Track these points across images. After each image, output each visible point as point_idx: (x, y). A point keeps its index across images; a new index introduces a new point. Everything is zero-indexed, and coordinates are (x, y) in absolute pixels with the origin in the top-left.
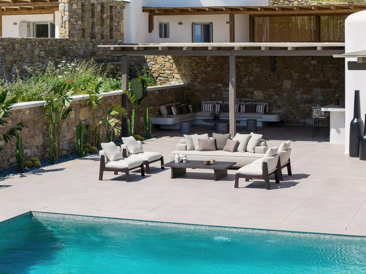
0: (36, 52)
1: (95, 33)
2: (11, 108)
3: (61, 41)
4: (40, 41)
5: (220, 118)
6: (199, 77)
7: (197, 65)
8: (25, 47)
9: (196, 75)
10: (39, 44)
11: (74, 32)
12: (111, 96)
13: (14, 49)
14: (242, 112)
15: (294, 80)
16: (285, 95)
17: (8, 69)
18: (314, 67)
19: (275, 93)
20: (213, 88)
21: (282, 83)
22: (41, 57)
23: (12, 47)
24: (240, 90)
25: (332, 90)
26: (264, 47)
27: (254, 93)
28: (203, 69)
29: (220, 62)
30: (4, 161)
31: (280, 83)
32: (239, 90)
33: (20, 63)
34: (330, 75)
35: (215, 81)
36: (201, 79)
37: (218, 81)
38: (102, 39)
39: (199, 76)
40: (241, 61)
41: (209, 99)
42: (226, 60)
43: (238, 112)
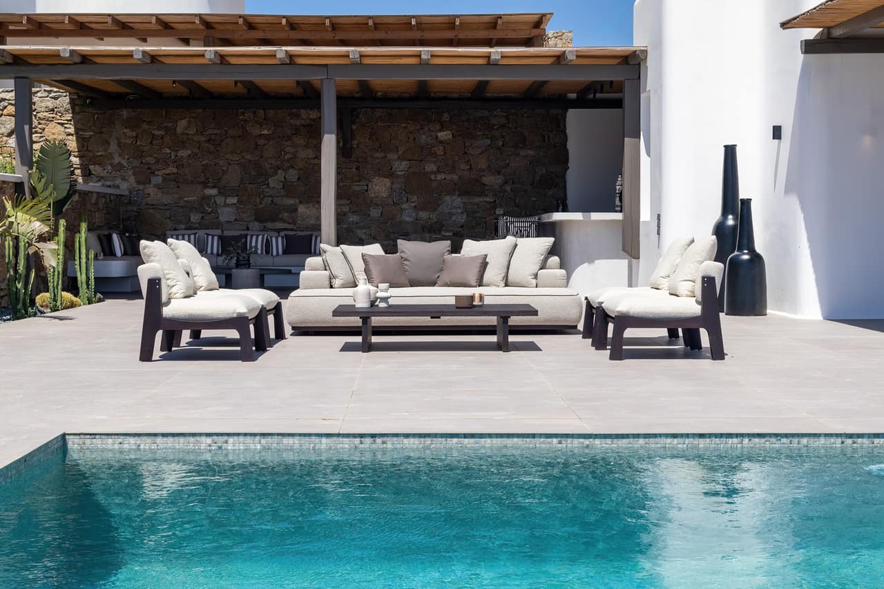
6: (156, 173)
7: (151, 143)
9: (149, 168)
14: (275, 253)
15: (398, 176)
16: (375, 213)
18: (444, 147)
19: (350, 208)
20: (194, 198)
21: (367, 185)
24: (264, 202)
25: (488, 200)
27: (299, 209)
28: (170, 152)
29: (213, 137)
31: (362, 185)
32: (261, 203)
34: (483, 164)
35: (200, 183)
36: (162, 176)
37: (207, 181)
39: (159, 170)
40: (265, 132)
42: (226, 132)
43: (264, 252)
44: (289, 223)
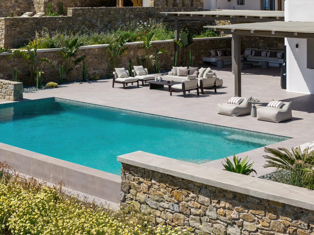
0: (127, 15)
1: (177, 3)
2: (79, 48)
3: (147, 8)
4: (130, 9)
5: (248, 60)
8: (118, 13)
10: (129, 11)
11: (159, 3)
12: (165, 43)
13: (110, 14)
14: (268, 56)
17: (105, 25)
20: (253, 40)
22: (131, 18)
23: (109, 13)
26: (246, 16)
27: (278, 44)
30: (79, 76)
32: (269, 42)
33: (115, 22)
38: (183, 6)
41: (251, 47)
43: (265, 56)
44: (276, 48)
